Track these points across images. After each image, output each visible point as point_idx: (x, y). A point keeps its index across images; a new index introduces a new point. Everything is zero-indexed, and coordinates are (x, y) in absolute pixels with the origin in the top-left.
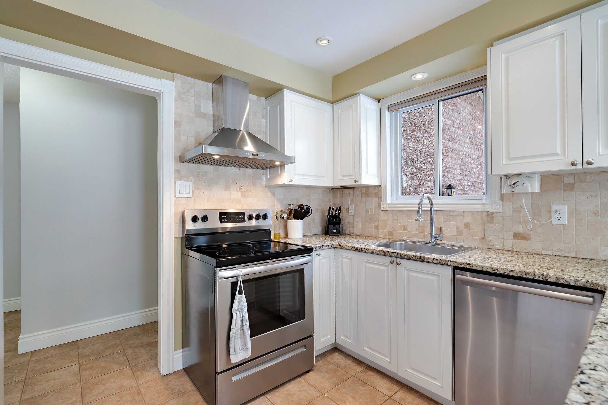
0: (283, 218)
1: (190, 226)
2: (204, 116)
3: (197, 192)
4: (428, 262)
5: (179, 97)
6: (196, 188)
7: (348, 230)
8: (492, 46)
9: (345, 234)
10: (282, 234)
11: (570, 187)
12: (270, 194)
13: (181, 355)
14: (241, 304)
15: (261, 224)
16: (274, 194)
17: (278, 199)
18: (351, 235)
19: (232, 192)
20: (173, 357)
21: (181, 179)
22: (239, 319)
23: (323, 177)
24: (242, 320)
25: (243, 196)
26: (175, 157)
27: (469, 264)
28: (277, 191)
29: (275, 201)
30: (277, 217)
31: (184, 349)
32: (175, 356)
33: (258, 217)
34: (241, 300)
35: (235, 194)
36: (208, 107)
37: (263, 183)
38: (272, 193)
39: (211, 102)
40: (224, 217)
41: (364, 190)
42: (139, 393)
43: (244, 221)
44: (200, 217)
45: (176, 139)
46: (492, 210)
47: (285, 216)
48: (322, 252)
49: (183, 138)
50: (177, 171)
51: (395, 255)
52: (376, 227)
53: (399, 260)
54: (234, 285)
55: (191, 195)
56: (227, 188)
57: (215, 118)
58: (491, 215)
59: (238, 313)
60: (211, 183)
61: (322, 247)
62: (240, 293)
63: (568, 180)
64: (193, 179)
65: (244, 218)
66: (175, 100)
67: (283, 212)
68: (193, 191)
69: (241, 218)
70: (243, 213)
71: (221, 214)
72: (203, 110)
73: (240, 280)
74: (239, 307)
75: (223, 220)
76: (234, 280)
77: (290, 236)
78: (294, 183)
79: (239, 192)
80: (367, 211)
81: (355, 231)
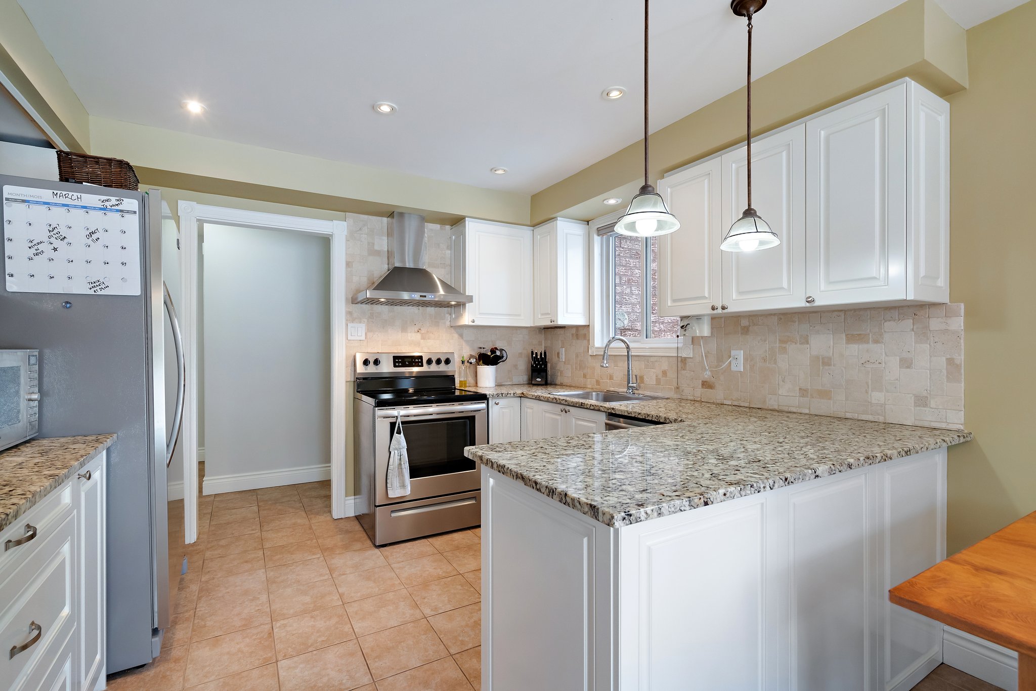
0: (471, 363)
1: (360, 369)
2: (378, 253)
3: (370, 334)
4: (587, 408)
5: (352, 236)
6: (369, 330)
7: (559, 380)
8: (663, 177)
9: (556, 385)
10: (471, 380)
11: (746, 331)
12: (456, 336)
13: (353, 501)
14: (399, 443)
15: (442, 368)
16: (461, 336)
17: (467, 342)
19: (409, 334)
20: (345, 503)
21: (353, 320)
22: (397, 457)
23: (519, 315)
24: (400, 459)
25: (423, 338)
26: (347, 299)
27: (613, 409)
28: (465, 332)
29: (464, 343)
30: (463, 362)
31: (356, 497)
32: (347, 502)
33: (439, 362)
34: (400, 440)
35: (413, 336)
36: (382, 244)
37: (448, 323)
38: (459, 335)
39: (385, 238)
40: (401, 361)
41: (574, 331)
43: (422, 366)
44: (372, 360)
45: (348, 280)
46: (684, 355)
47: (473, 361)
48: (502, 402)
49: (355, 279)
50: (349, 313)
51: (563, 402)
52: (585, 376)
53: (567, 408)
54: (393, 425)
55: (363, 338)
56: (404, 329)
57: (390, 254)
58: (684, 360)
59: (396, 452)
60: (385, 324)
61: (501, 395)
62: (399, 433)
63: (744, 323)
64: (366, 320)
65: (422, 362)
66: (347, 240)
67: (471, 356)
68: (366, 334)
69: (419, 362)
70: (421, 357)
71: (395, 358)
72: (376, 248)
73: (399, 420)
74: (397, 446)
75: (397, 364)
76: (393, 420)
77: (479, 385)
78: (476, 323)
79: (418, 334)
80: (577, 356)
81: (566, 381)
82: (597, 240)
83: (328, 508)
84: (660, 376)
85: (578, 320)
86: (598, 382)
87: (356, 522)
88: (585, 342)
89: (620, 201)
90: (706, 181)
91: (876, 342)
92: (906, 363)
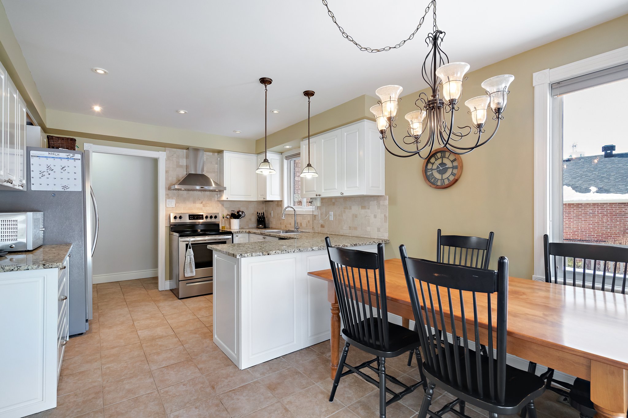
0: (227, 218)
1: (172, 220)
2: (181, 166)
3: (177, 204)
4: (271, 236)
5: (168, 159)
6: (177, 202)
7: (271, 226)
8: (303, 141)
9: (269, 228)
10: (228, 226)
11: (334, 204)
12: (220, 205)
13: (169, 283)
14: (190, 253)
15: (213, 220)
16: (223, 205)
17: (226, 208)
18: (272, 228)
19: (197, 204)
20: (165, 284)
21: (169, 198)
22: (189, 259)
23: (251, 196)
24: (191, 260)
25: (204, 206)
26: (166, 188)
27: (280, 236)
28: (225, 203)
29: (224, 209)
30: (223, 218)
31: (170, 281)
32: (166, 283)
33: (211, 217)
34: (191, 251)
35: (199, 205)
36: (183, 162)
37: (216, 199)
38: (222, 205)
39: (185, 159)
40: (192, 217)
41: (276, 203)
42: (148, 294)
43: (203, 219)
44: (178, 217)
45: (167, 179)
46: (315, 214)
47: (228, 217)
48: (240, 235)
49: (170, 179)
50: (167, 195)
51: (264, 234)
52: (281, 224)
53: (266, 237)
54: (187, 245)
55: (174, 206)
56: (194, 202)
57: (187, 167)
58: (315, 216)
59: (189, 257)
60: (185, 200)
61: (239, 232)
62: (190, 248)
63: (333, 201)
64: (175, 198)
65: (203, 217)
66: (166, 161)
67: (228, 215)
68: (175, 204)
69: (201, 217)
70: (203, 215)
71: (189, 215)
72: (180, 164)
73: (190, 243)
74: (189, 254)
75: (191, 218)
76: (187, 243)
77: (231, 228)
78: (229, 199)
79: (201, 204)
80: (278, 215)
81: (274, 226)
82: (285, 162)
83: (157, 287)
84: (307, 223)
85: (277, 198)
86: (286, 226)
87: (171, 292)
88: (281, 208)
89: (291, 147)
90: (315, 145)
91: (368, 209)
92: (375, 217)
